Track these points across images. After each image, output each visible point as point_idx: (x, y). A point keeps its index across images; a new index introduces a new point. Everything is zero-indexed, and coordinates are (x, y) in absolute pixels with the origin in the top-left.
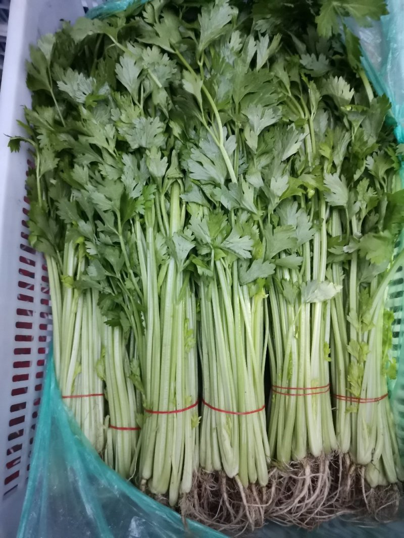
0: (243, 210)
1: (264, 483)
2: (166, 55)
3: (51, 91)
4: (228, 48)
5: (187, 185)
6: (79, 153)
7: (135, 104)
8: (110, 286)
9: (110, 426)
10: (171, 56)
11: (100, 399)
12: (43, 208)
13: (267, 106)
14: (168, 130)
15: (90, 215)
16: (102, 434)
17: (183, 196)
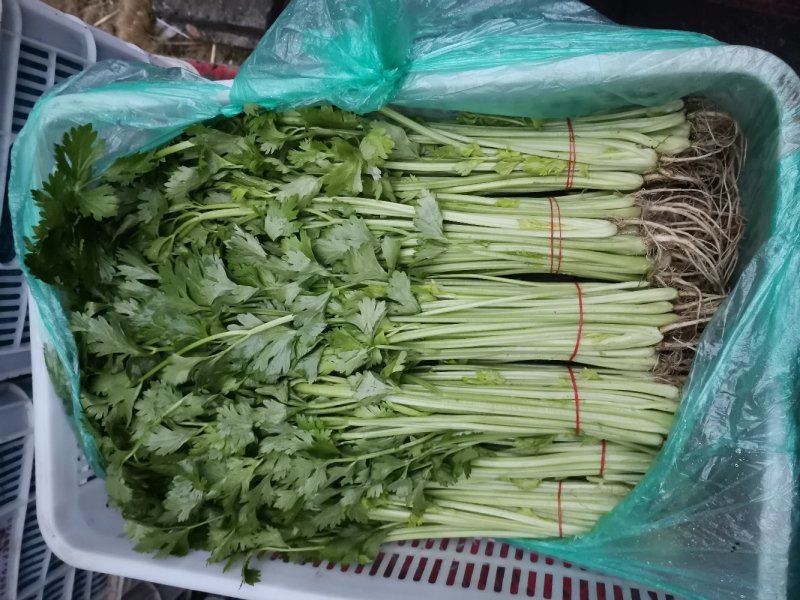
0: (326, 307)
1: (673, 294)
2: (145, 393)
3: (189, 528)
4: (135, 317)
5: (298, 375)
6: (260, 500)
7: (203, 433)
8: (421, 470)
9: (600, 476)
10: (146, 386)
11: (566, 486)
12: (327, 544)
13: (202, 274)
14: (233, 396)
15: (334, 492)
16: (609, 487)
17: (311, 381)
